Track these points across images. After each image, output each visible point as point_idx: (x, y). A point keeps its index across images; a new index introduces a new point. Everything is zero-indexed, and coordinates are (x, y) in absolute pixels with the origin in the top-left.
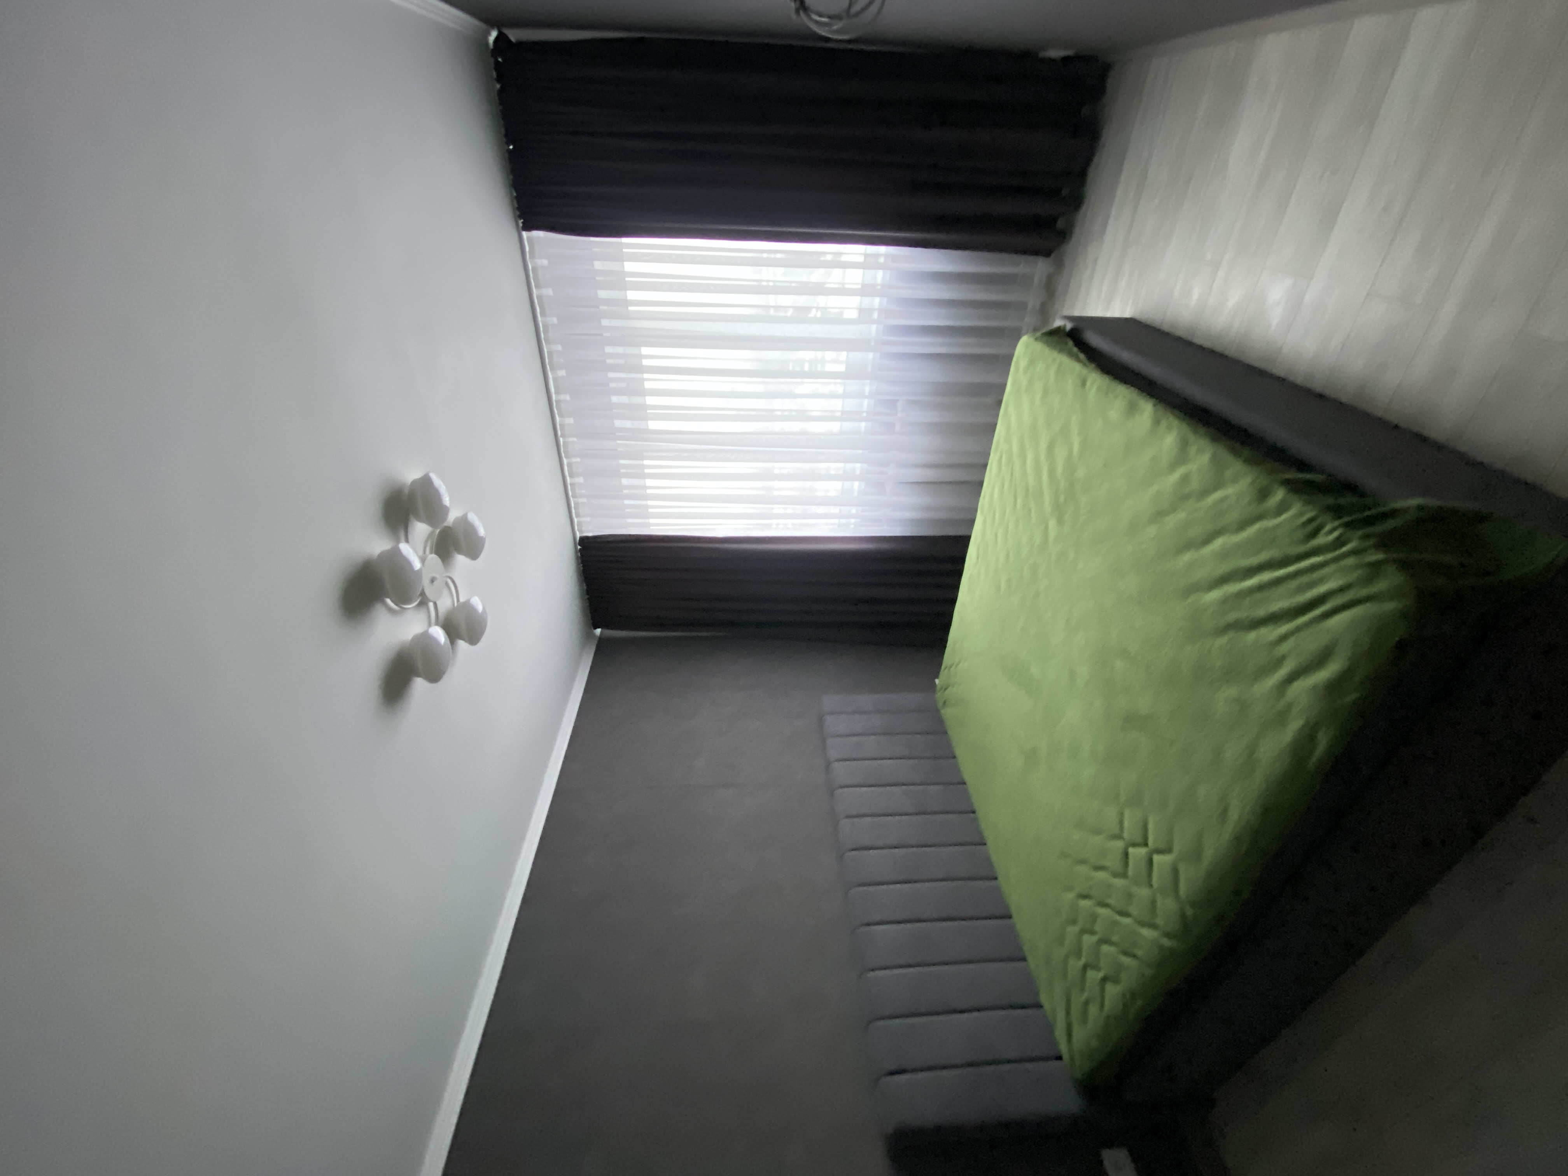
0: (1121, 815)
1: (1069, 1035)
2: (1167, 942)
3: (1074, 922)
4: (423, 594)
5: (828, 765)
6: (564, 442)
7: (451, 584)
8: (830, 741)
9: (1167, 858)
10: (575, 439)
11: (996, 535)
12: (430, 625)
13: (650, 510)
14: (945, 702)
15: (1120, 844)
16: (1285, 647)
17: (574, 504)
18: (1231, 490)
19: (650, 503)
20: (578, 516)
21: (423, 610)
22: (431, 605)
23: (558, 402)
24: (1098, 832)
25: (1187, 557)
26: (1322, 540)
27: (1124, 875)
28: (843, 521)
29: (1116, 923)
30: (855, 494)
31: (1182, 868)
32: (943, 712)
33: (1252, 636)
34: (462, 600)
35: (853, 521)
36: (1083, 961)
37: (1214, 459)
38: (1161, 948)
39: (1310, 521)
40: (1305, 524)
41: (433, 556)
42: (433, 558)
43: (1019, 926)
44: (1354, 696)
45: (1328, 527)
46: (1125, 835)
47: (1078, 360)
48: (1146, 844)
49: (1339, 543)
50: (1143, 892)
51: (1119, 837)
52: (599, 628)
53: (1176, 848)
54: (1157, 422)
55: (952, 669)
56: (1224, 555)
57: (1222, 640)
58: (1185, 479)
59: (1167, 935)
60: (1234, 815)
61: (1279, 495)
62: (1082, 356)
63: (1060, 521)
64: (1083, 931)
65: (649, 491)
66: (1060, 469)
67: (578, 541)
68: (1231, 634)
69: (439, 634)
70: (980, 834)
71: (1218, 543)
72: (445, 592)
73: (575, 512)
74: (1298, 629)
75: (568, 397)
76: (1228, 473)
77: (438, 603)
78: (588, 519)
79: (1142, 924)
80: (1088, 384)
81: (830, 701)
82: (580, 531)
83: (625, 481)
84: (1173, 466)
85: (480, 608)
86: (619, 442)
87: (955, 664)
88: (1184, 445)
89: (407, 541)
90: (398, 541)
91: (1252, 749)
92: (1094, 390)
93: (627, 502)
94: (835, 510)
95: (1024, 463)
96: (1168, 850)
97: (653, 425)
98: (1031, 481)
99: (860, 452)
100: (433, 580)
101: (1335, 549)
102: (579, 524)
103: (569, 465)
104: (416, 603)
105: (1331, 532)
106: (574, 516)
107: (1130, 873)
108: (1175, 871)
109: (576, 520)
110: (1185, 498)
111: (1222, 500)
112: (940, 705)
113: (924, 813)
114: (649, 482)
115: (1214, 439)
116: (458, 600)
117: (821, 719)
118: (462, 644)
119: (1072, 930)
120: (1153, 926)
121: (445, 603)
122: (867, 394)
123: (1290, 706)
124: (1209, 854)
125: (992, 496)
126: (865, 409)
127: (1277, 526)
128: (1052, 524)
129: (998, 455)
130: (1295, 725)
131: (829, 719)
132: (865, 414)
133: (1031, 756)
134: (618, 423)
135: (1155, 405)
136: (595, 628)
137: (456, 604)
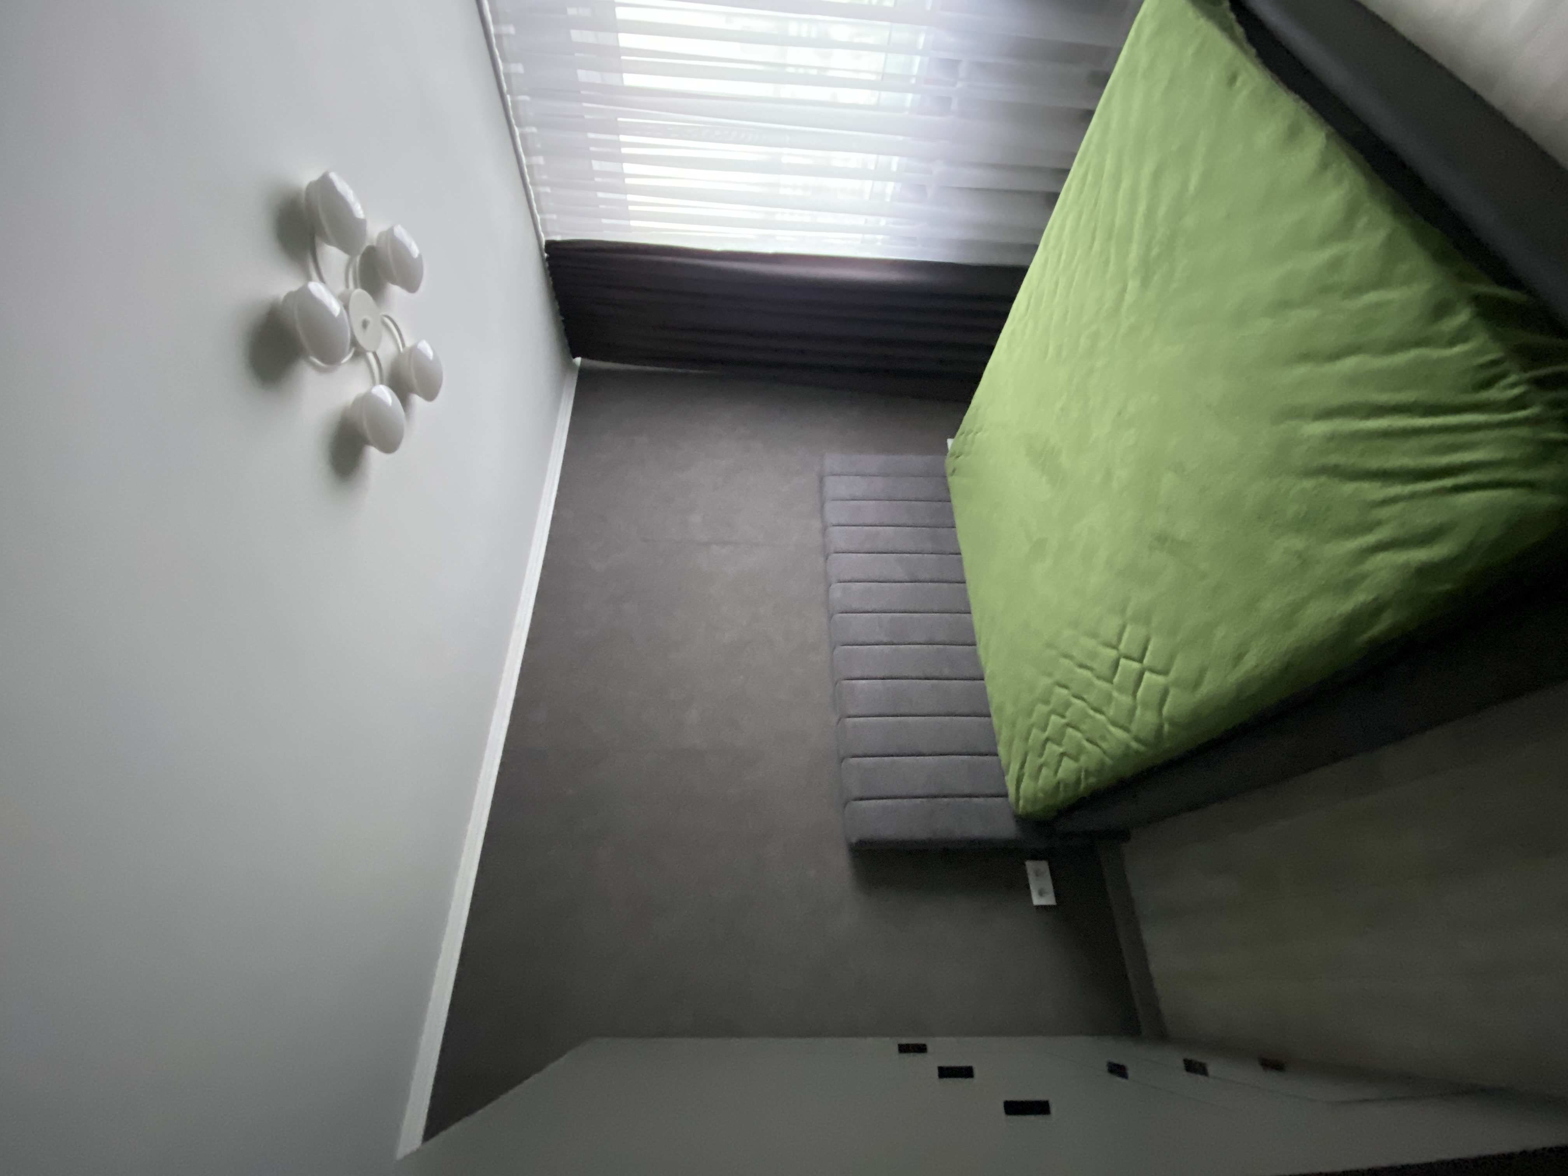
0: (1123, 628)
1: (1019, 781)
2: (1134, 745)
3: (1047, 702)
4: (354, 343)
5: (824, 529)
6: (513, 102)
7: (388, 325)
8: (828, 506)
9: (1160, 679)
10: (527, 98)
11: (1057, 284)
12: (374, 384)
13: (631, 208)
14: (954, 471)
15: (1113, 653)
16: (1384, 513)
17: (535, 194)
18: (1393, 295)
19: (630, 197)
20: (540, 211)
21: (362, 366)
22: (371, 356)
23: (498, 36)
24: (1094, 635)
25: (1301, 370)
26: (1494, 394)
27: (1110, 681)
28: (868, 237)
29: (1087, 716)
30: (888, 200)
31: (1172, 692)
32: (950, 479)
33: (1349, 488)
34: (409, 343)
35: (880, 237)
36: (1047, 734)
37: (1390, 241)
38: (1128, 747)
39: (1494, 363)
40: (1482, 366)
41: (359, 291)
42: (359, 294)
43: (989, 689)
44: (1448, 586)
45: (1512, 378)
46: (1122, 647)
47: (1233, 38)
48: (1141, 660)
49: (1517, 403)
50: (1125, 700)
51: (1115, 647)
52: (579, 357)
53: (1172, 675)
54: (1324, 166)
55: (970, 436)
56: (1354, 380)
57: (1308, 484)
58: (1335, 264)
59: (1137, 739)
60: (1250, 662)
61: (1462, 316)
62: (1239, 30)
63: (1145, 282)
64: (1053, 712)
65: (628, 181)
66: (1162, 210)
67: (543, 247)
68: (1323, 479)
69: (385, 394)
70: (967, 604)
71: (1349, 363)
72: (386, 336)
73: (537, 206)
74: (1413, 496)
75: (512, 30)
76: (1403, 268)
77: (379, 353)
78: (554, 217)
79: (1115, 724)
80: (1238, 83)
81: (833, 460)
82: (546, 233)
83: (596, 165)
84: (1325, 240)
85: (430, 353)
86: (585, 105)
87: (975, 430)
88: (1351, 214)
89: (322, 279)
90: (309, 279)
91: (1297, 607)
92: (1245, 93)
93: (601, 195)
94: (860, 221)
95: (1117, 188)
96: (1165, 672)
97: (630, 80)
98: (1120, 219)
99: (901, 138)
100: (365, 324)
101: (1508, 411)
102: (544, 222)
103: (523, 136)
104: (350, 355)
105: (1514, 385)
106: (536, 211)
107: (1116, 679)
108: (1165, 693)
109: (538, 217)
110: (1326, 290)
111: (1379, 305)
112: (949, 471)
113: (915, 582)
114: (628, 168)
115: (1396, 211)
116: (404, 345)
117: (821, 480)
118: (417, 400)
119: (1042, 709)
120: (1127, 730)
121: (387, 350)
122: (920, 47)
123: (1364, 577)
124: (1206, 689)
125: (1062, 228)
126: (915, 70)
127: (1441, 361)
128: (1133, 285)
129: (1082, 170)
130: (1361, 597)
131: (830, 481)
132: (913, 81)
133: (1039, 547)
134: (583, 75)
135: (1328, 137)
136: (574, 357)
137: (401, 349)
